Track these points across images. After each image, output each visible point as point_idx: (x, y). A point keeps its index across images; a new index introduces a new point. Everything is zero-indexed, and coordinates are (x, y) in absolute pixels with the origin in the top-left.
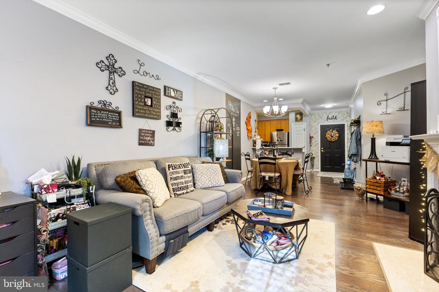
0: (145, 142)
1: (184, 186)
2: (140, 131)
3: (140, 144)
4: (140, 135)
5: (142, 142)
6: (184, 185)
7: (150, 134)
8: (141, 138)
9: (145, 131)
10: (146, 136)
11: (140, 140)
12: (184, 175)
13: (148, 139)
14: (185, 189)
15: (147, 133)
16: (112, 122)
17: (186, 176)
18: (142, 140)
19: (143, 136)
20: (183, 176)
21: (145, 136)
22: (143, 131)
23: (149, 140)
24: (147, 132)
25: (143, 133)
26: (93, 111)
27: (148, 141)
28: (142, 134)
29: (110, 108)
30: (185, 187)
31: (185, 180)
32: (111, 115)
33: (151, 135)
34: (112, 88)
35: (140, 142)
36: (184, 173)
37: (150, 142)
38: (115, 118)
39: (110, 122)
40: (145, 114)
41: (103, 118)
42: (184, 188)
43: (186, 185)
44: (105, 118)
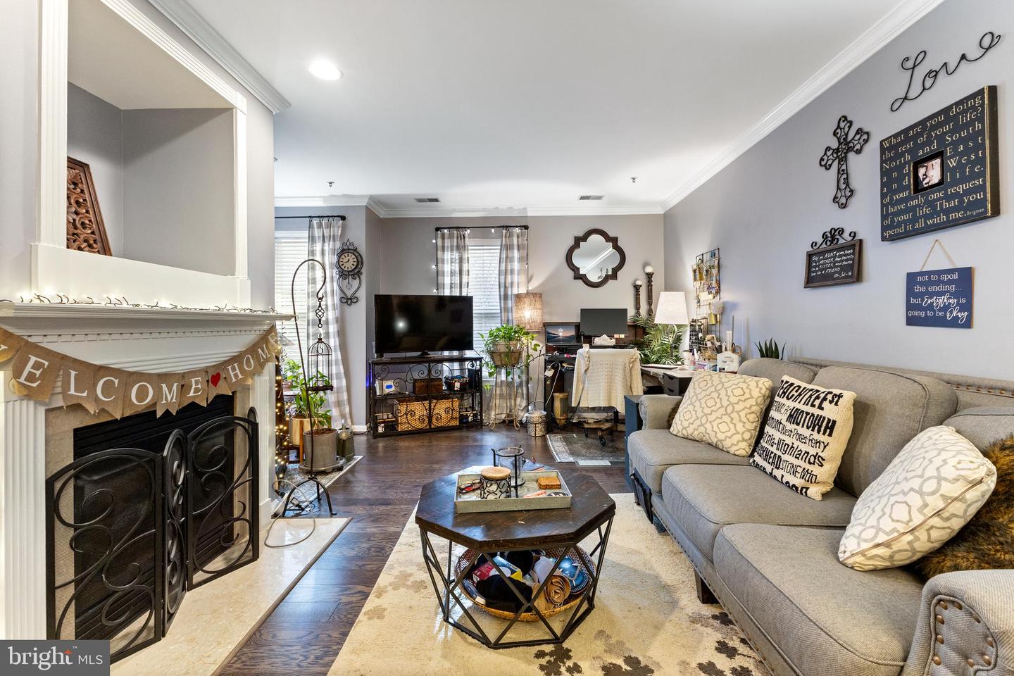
0: (929, 314)
1: (772, 453)
2: (912, 278)
3: (911, 321)
4: (910, 293)
5: (917, 313)
6: (773, 449)
7: (950, 282)
8: (913, 301)
9: (929, 278)
10: (931, 295)
11: (909, 307)
12: (784, 422)
13: (942, 301)
14: (771, 461)
15: (938, 283)
16: (840, 273)
17: (790, 426)
18: (919, 307)
19: (921, 295)
20: (780, 423)
21: (927, 292)
22: (920, 279)
23: (946, 308)
24: (933, 278)
25: (922, 284)
26: (815, 258)
27: (940, 310)
28: (918, 289)
29: (841, 241)
30: (772, 455)
31: (783, 437)
32: (840, 256)
33: (952, 288)
34: (844, 195)
35: (911, 314)
36: (791, 416)
37: (951, 312)
38: (846, 260)
39: (836, 272)
40: (914, 220)
41: (825, 269)
42: (770, 457)
43: (779, 453)
44: (831, 268)
